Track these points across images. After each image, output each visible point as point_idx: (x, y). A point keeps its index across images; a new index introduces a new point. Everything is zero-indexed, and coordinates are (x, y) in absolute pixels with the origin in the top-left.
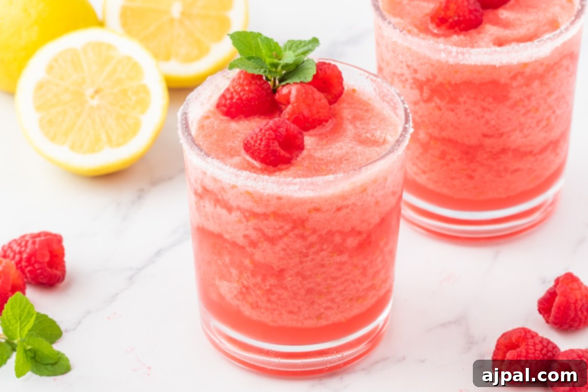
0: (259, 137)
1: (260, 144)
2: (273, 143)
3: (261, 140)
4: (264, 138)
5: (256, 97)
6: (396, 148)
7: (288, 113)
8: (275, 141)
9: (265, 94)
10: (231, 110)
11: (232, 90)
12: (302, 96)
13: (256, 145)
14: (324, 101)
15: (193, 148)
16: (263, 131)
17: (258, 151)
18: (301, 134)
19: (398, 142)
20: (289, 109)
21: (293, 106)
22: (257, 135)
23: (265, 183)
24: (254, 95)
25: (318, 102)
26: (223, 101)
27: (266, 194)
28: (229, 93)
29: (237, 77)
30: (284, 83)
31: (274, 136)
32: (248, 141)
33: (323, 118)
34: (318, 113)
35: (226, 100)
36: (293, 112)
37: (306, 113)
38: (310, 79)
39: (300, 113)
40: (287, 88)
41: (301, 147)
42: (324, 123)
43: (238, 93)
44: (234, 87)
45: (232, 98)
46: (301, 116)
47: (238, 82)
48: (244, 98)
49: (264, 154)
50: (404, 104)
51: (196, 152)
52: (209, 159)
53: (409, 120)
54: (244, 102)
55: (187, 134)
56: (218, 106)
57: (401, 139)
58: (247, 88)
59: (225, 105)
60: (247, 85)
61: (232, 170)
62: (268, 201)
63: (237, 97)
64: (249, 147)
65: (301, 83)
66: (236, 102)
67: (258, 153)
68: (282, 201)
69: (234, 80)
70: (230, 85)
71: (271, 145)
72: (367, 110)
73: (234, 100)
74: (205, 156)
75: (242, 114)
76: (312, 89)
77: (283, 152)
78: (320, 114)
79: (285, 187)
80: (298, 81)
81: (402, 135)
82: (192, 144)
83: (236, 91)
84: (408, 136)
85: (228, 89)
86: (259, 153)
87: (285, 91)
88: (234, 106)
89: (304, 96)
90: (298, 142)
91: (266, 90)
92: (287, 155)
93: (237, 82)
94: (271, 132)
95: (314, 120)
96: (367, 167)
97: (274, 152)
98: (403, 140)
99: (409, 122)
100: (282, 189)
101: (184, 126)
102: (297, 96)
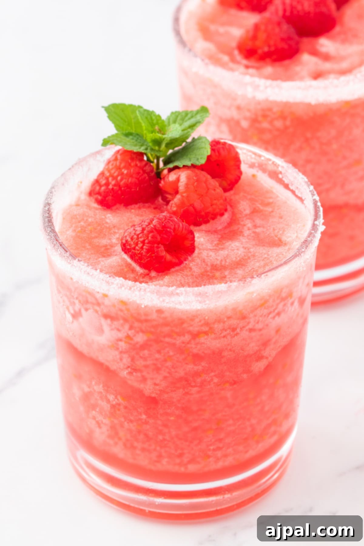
0: (141, 239)
1: (142, 248)
2: (158, 247)
3: (143, 242)
4: (146, 241)
5: (137, 182)
6: (303, 250)
7: (175, 204)
8: (160, 245)
9: (147, 178)
10: (107, 199)
11: (107, 174)
12: (193, 184)
13: (137, 248)
14: (220, 190)
15: (56, 247)
16: (145, 232)
17: (140, 255)
18: (192, 233)
19: (306, 243)
20: (177, 199)
21: (182, 196)
22: (138, 235)
23: (142, 293)
24: (134, 180)
25: (213, 192)
26: (98, 188)
27: (143, 306)
28: (104, 178)
29: (113, 158)
30: (171, 166)
31: (159, 238)
32: (127, 241)
33: (217, 210)
34: (212, 205)
35: (101, 186)
36: (182, 203)
37: (198, 205)
38: (203, 161)
39: (191, 205)
40: (175, 174)
41: (191, 249)
42: (218, 217)
43: (115, 178)
44: (109, 171)
45: (107, 184)
46: (191, 209)
47: (114, 164)
48: (122, 183)
49: (146, 260)
50: (313, 195)
51: (59, 252)
52: (76, 262)
53: (320, 215)
54: (123, 189)
55: (49, 229)
56: (91, 193)
57: (309, 239)
58: (125, 172)
59: (99, 193)
60: (125, 167)
61: (102, 276)
62: (146, 315)
63: (113, 182)
64: (128, 249)
65: (193, 166)
66: (113, 189)
67: (139, 257)
68: (163, 315)
69: (109, 162)
70: (104, 168)
71: (156, 250)
72: (268, 204)
73: (110, 187)
74: (70, 258)
75: (120, 203)
76: (205, 176)
77: (168, 257)
78: (214, 207)
79: (167, 299)
80: (189, 163)
81: (310, 234)
82: (55, 242)
83: (112, 175)
84: (318, 236)
85: (102, 174)
86: (141, 259)
87: (172, 177)
88: (111, 194)
89: (196, 184)
90: (187, 243)
91: (148, 174)
92: (175, 260)
93: (112, 165)
94: (155, 233)
95: (207, 214)
96: (269, 273)
97: (159, 259)
98: (312, 240)
99: (320, 217)
100: (164, 301)
101: (46, 220)
102: (187, 185)
